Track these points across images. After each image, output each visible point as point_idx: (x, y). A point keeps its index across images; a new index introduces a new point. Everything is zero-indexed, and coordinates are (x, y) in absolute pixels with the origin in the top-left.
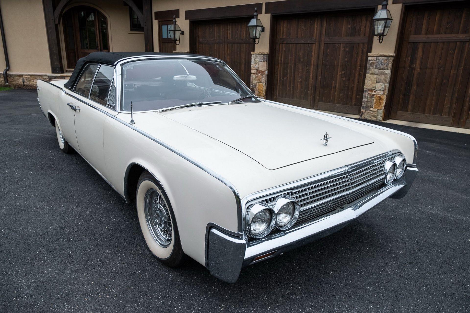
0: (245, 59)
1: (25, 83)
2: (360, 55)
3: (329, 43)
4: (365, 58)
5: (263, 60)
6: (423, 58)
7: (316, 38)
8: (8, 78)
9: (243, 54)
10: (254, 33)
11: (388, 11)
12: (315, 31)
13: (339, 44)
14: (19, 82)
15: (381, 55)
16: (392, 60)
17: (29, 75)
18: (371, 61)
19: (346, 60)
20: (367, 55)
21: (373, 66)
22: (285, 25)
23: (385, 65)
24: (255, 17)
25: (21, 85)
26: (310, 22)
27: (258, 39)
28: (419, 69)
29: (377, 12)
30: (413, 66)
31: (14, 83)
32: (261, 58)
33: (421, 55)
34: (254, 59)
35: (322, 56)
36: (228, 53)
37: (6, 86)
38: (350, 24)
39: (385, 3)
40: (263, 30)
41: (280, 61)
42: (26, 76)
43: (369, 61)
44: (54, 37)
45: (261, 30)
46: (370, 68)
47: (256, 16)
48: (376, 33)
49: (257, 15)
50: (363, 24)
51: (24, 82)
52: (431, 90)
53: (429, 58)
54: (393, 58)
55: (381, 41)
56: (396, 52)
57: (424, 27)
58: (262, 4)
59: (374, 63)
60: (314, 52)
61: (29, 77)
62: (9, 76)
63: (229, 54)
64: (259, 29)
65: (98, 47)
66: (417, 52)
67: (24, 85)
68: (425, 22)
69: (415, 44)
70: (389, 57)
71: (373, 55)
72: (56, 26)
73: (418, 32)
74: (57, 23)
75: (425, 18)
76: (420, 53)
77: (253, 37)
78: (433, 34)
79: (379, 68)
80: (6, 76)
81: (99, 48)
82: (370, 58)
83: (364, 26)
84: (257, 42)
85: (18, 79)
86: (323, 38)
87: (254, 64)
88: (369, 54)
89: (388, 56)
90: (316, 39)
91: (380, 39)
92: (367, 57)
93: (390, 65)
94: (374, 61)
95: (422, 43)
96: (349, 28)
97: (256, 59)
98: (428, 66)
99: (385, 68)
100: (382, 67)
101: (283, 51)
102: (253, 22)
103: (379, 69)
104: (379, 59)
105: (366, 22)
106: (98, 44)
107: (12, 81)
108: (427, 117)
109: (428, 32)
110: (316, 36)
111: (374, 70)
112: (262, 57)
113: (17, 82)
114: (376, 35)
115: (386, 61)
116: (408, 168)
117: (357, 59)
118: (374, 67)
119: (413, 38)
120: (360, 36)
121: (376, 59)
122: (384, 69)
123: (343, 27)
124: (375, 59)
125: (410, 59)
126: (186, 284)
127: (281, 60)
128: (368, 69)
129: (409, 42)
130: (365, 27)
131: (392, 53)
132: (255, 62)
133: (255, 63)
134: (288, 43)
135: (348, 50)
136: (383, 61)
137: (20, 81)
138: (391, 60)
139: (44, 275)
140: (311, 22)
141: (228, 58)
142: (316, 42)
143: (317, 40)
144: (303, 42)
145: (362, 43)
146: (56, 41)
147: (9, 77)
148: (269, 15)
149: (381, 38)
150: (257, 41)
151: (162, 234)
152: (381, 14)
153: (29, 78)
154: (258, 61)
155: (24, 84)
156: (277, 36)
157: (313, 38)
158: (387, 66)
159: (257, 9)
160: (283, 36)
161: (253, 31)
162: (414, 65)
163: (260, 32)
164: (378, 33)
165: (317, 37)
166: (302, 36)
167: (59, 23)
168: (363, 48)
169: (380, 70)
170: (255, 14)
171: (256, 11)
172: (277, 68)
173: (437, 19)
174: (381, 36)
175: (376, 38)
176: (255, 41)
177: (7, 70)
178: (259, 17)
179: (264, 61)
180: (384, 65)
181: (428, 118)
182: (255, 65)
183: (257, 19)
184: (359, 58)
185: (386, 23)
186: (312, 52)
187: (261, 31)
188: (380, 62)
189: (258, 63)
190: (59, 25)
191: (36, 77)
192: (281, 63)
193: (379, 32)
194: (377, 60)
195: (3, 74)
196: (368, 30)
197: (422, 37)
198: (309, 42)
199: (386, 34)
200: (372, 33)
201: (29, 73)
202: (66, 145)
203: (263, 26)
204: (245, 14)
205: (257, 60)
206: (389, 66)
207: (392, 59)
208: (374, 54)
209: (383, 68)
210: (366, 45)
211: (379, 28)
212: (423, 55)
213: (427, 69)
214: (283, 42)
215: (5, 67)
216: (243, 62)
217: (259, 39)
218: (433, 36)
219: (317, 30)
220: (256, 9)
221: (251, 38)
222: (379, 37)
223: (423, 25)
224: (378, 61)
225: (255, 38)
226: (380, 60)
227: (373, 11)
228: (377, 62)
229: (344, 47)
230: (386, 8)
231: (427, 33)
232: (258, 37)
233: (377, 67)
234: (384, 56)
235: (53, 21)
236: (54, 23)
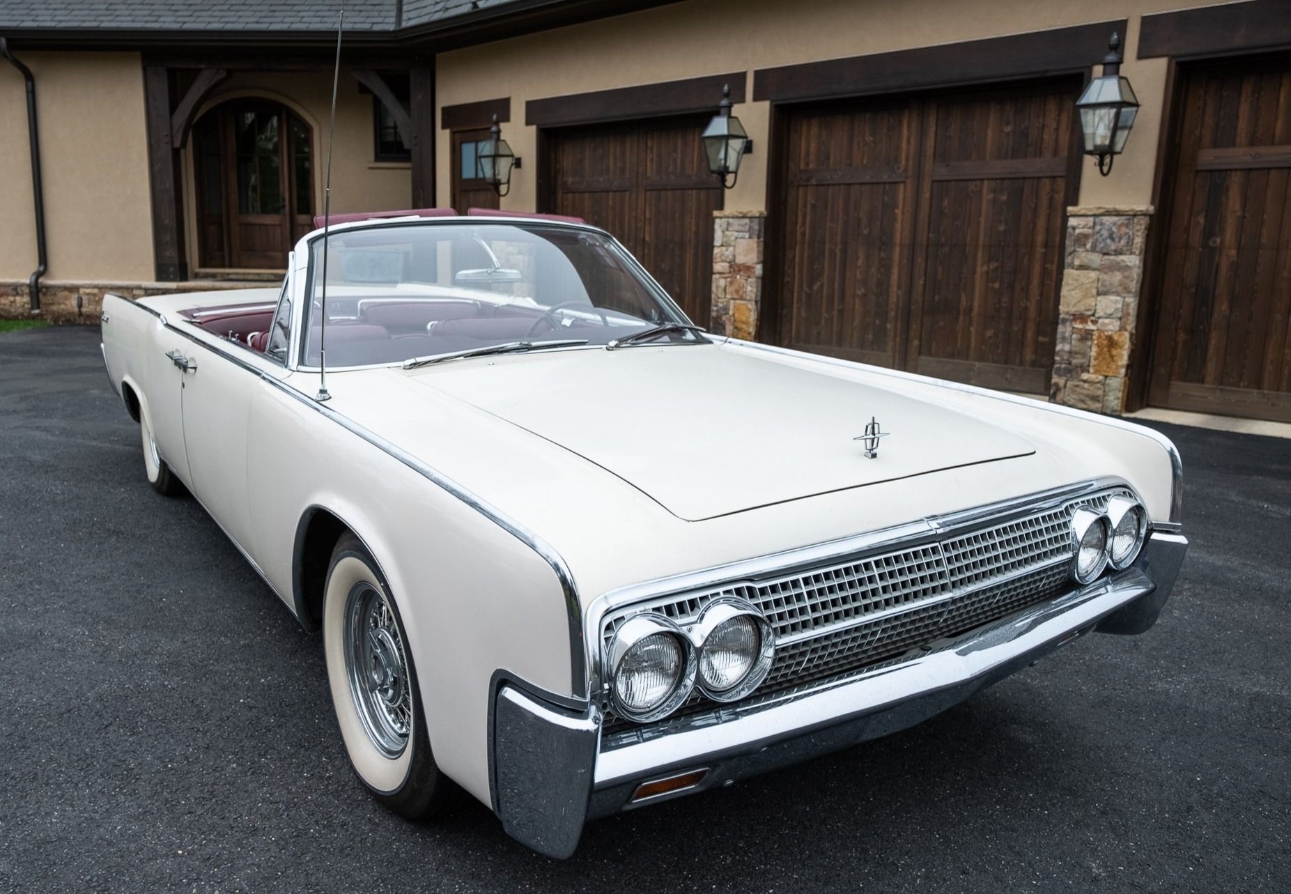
0: (697, 233)
1: (84, 310)
2: (1043, 212)
3: (948, 181)
4: (1059, 221)
5: (747, 235)
6: (1244, 217)
7: (907, 165)
8: (41, 295)
9: (691, 218)
10: (722, 155)
11: (1123, 82)
12: (904, 145)
13: (978, 183)
14: (69, 307)
15: (1107, 211)
16: (1143, 227)
17: (95, 287)
18: (1077, 231)
19: (1002, 228)
20: (1065, 211)
21: (1085, 245)
22: (814, 130)
23: (1123, 242)
24: (723, 111)
25: (73, 313)
26: (889, 121)
27: (732, 172)
28: (1233, 252)
29: (1089, 81)
30: (1215, 242)
31: (55, 308)
32: (743, 229)
33: (1238, 207)
34: (723, 232)
35: (927, 220)
36: (648, 216)
37: (34, 317)
38: (1008, 124)
39: (1111, 57)
40: (748, 148)
41: (799, 237)
42: (88, 291)
43: (1070, 230)
44: (169, 183)
45: (741, 149)
46: (1074, 251)
47: (726, 109)
48: (1089, 147)
49: (729, 107)
50: (1050, 119)
51: (80, 305)
52: (1278, 317)
53: (1265, 216)
54: (1147, 219)
55: (1105, 169)
56: (1157, 201)
57: (1242, 125)
58: (743, 76)
59: (1086, 236)
60: (900, 207)
61: (96, 291)
62: (44, 290)
63: (650, 219)
64: (736, 145)
65: (284, 207)
66: (1224, 199)
67: (81, 314)
68: (1244, 109)
69: (1218, 177)
70: (1135, 215)
71: (1083, 212)
72: (176, 153)
73: (1224, 138)
74: (177, 144)
75: (1243, 99)
76: (1234, 202)
77: (719, 167)
78: (1273, 144)
79: (1105, 251)
80: (37, 291)
81: (287, 209)
82: (1072, 222)
83: (1054, 126)
84: (729, 183)
85: (66, 298)
86: (928, 165)
87: (722, 246)
88: (1070, 209)
89: (1131, 213)
90: (906, 170)
91: (1101, 164)
92: (1065, 218)
93: (1139, 241)
94: (1086, 231)
95: (1239, 173)
96: (1008, 134)
97: (727, 230)
98: (1264, 240)
99: (1124, 249)
100: (1113, 247)
101: (809, 207)
102: (718, 126)
103: (1105, 254)
104: (1102, 224)
105: (1059, 115)
106: (284, 200)
107: (50, 304)
108: (1269, 399)
109: (1257, 138)
110: (907, 161)
111: (1089, 256)
112: (746, 224)
113: (63, 306)
114: (1091, 153)
115: (1124, 230)
116: (1156, 536)
117: (1035, 224)
118: (1089, 246)
119: (1209, 157)
120: (1040, 156)
121: (1095, 224)
122: (1121, 254)
123: (990, 133)
124: (1091, 224)
125: (1202, 221)
126: (448, 871)
127: (804, 234)
128: (1070, 254)
129: (1197, 171)
130: (1057, 130)
131: (1143, 203)
132: (725, 240)
133: (726, 242)
134: (825, 183)
135: (1004, 198)
136: (1114, 229)
137: (72, 303)
138: (1141, 225)
139: (51, 823)
140: (892, 120)
141: (647, 229)
142: (907, 177)
143: (910, 174)
144: (867, 178)
145: (1047, 177)
146: (172, 193)
147: (45, 294)
148: (765, 106)
149: (1107, 160)
150: (730, 179)
151: (390, 720)
152: (1103, 89)
153: (94, 295)
154: (733, 238)
155: (80, 311)
156: (791, 165)
157: (899, 168)
158: (1128, 243)
159: (729, 90)
160: (807, 164)
161: (718, 152)
162: (1218, 240)
163: (739, 153)
164: (1096, 147)
165: (911, 163)
166: (865, 161)
167: (184, 145)
168: (1053, 191)
169: (1106, 257)
170: (724, 102)
171: (727, 95)
172: (791, 256)
173: (1282, 99)
174: (1105, 153)
175: (1090, 162)
176: (723, 180)
177: (39, 274)
178: (737, 110)
179: (750, 237)
180: (1120, 241)
181: (1273, 404)
182: (724, 248)
183: (730, 117)
184: (1041, 223)
185: (1117, 116)
186: (896, 206)
187: (742, 152)
188: (1105, 233)
189: (733, 244)
190: (182, 151)
192: (803, 243)
193: (1098, 142)
194: (1098, 228)
195: (29, 286)
196: (1064, 138)
197: (1240, 155)
198: (885, 178)
199: (1122, 149)
200: (1078, 147)
201: (96, 282)
202: (164, 471)
203: (746, 137)
204: (694, 104)
205: (732, 235)
206: (1135, 241)
207: (1144, 222)
208: (1085, 209)
209: (1115, 251)
210: (1061, 184)
211: (1097, 128)
212: (1244, 207)
213: (1261, 251)
214: (808, 180)
215: (34, 266)
216: (690, 241)
217: (736, 173)
218: (1272, 150)
219: (909, 142)
220: (726, 88)
221: (713, 172)
222: (1098, 157)
223: (1237, 117)
224: (1101, 230)
225: (723, 172)
226: (1106, 227)
227: (1079, 82)
228: (1098, 233)
229: (994, 191)
230: (1117, 72)
231: (1252, 143)
232: (732, 167)
233: (1096, 246)
234: (1118, 213)
235: (168, 139)
236: (169, 145)
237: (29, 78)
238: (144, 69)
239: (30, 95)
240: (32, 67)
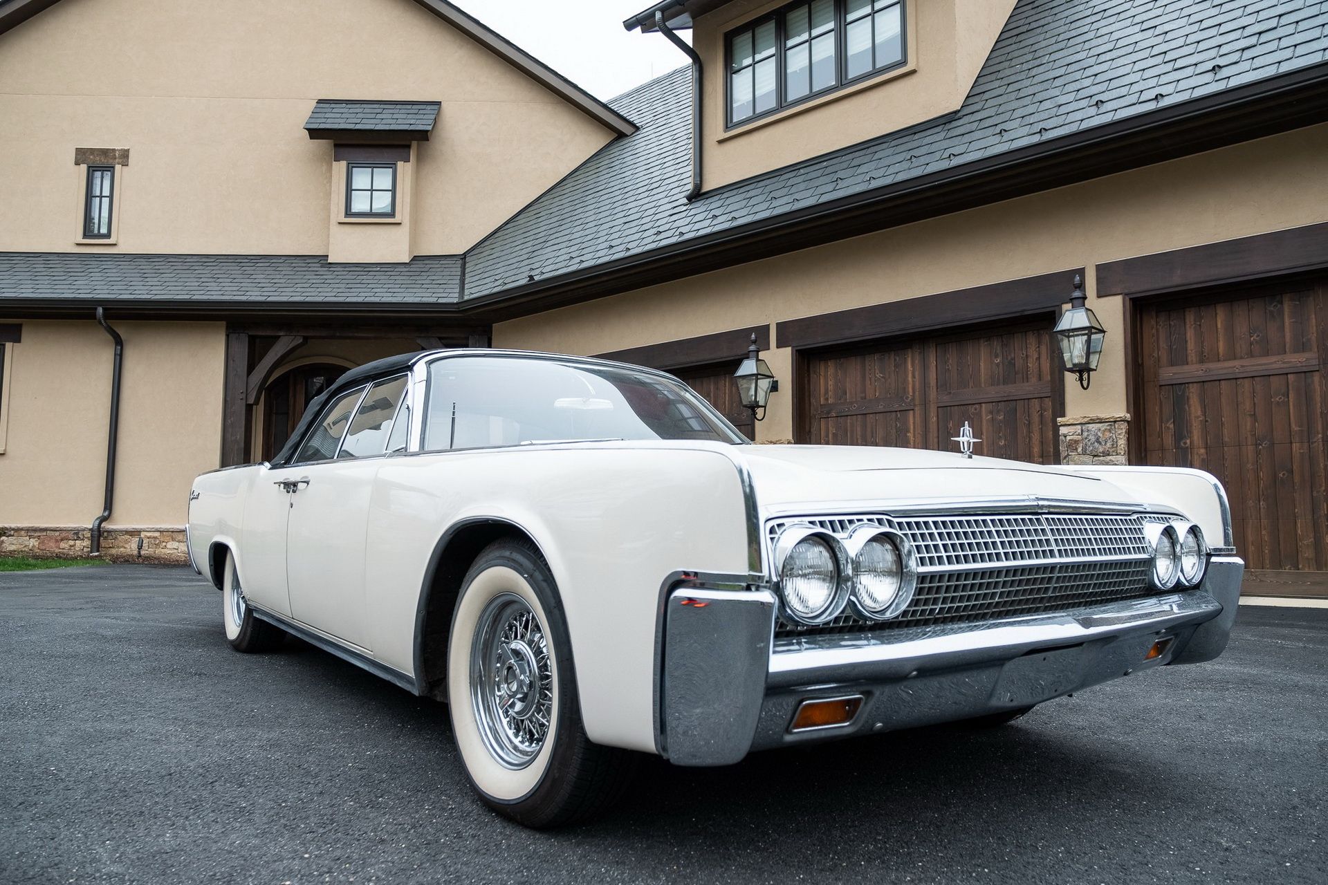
1: (143, 552)
2: (1036, 427)
3: (951, 406)
4: (1050, 434)
6: (1206, 421)
7: (913, 396)
8: (102, 539)
10: (752, 392)
11: (1089, 312)
12: (910, 379)
13: (977, 406)
14: (129, 550)
15: (1091, 420)
16: (1124, 431)
17: (157, 531)
18: (1068, 438)
19: (1002, 443)
20: (1054, 422)
21: (1076, 449)
22: (831, 371)
23: (1109, 445)
24: (751, 354)
25: (132, 556)
26: (895, 360)
27: (762, 407)
28: (1202, 451)
29: (1061, 315)
30: (1185, 443)
31: (114, 551)
33: (1199, 413)
35: (936, 440)
37: (93, 558)
38: (996, 356)
39: (1077, 294)
40: (774, 387)
42: (149, 534)
43: (1062, 438)
44: (240, 435)
45: (768, 388)
46: (1068, 455)
47: (755, 353)
48: (1069, 365)
49: (758, 352)
50: (1031, 351)
51: (140, 547)
52: (1251, 503)
53: (1223, 419)
54: (1126, 424)
55: (1085, 383)
56: (1132, 410)
57: (1191, 345)
58: (767, 327)
59: (1076, 442)
60: (912, 431)
61: (157, 534)
62: (105, 534)
64: (764, 384)
66: (1186, 406)
67: (140, 556)
68: (1190, 334)
69: (1178, 389)
70: (1115, 422)
71: (1071, 422)
72: (249, 408)
73: (1178, 358)
74: (251, 401)
75: (1188, 326)
76: (1195, 409)
77: (750, 402)
78: (1219, 361)
79: (1094, 453)
80: (98, 535)
82: (1063, 430)
83: (1036, 356)
84: (759, 416)
85: (127, 542)
86: (933, 394)
88: (1059, 419)
89: (1112, 420)
90: (913, 399)
91: (1081, 379)
92: (1056, 428)
93: (1122, 442)
94: (1075, 437)
95: (1195, 384)
96: (998, 365)
98: (1226, 439)
99: (1111, 450)
100: (1101, 450)
101: (830, 436)
102: (748, 367)
103: (1095, 456)
104: (1088, 431)
105: (1039, 347)
107: (110, 547)
108: (1256, 576)
109: (1205, 356)
110: (914, 392)
111: (1081, 459)
113: (122, 549)
114: (1071, 370)
115: (1108, 434)
117: (1030, 438)
118: (1080, 450)
119: (1168, 374)
120: (1027, 382)
121: (1082, 431)
122: (1109, 455)
123: (982, 364)
124: (1080, 431)
125: (1172, 426)
128: (1065, 458)
129: (1161, 386)
130: (1039, 359)
131: (1119, 409)
134: (843, 414)
135: (1001, 417)
136: (1099, 434)
137: (131, 547)
138: (1122, 429)
140: (897, 359)
142: (915, 405)
143: (917, 402)
144: (881, 408)
145: (1036, 398)
146: (242, 445)
147: (106, 538)
148: (787, 352)
149: (1085, 376)
150: (760, 412)
152: (1072, 318)
153: (156, 538)
155: (139, 553)
156: (813, 400)
157: (907, 398)
158: (1113, 445)
159: (756, 337)
160: (827, 399)
161: (749, 389)
162: (1188, 441)
163: (766, 393)
164: (1075, 365)
165: (917, 393)
166: (877, 394)
167: (257, 402)
168: (1042, 409)
169: (1097, 458)
170: (752, 348)
171: (754, 342)
173: (1219, 326)
174: (1083, 370)
175: (1071, 379)
176: (754, 414)
177: (103, 519)
178: (762, 355)
180: (1105, 444)
181: (1261, 581)
183: (758, 360)
184: (1036, 437)
185: (1088, 342)
186: (908, 431)
187: (769, 391)
188: (1093, 438)
190: (254, 407)
191: (175, 535)
193: (1076, 361)
194: (1085, 434)
195: (91, 530)
196: (1046, 365)
197: (1192, 370)
198: (896, 407)
199: (1097, 366)
200: (1059, 367)
201: (158, 527)
203: (773, 377)
204: (724, 354)
206: (1119, 444)
207: (1124, 426)
208: (1073, 419)
209: (1103, 452)
210: (1048, 403)
211: (1075, 350)
212: (1204, 414)
213: (1226, 449)
214: (828, 413)
215: (99, 511)
217: (765, 407)
218: (1219, 365)
219: (914, 377)
220: (753, 336)
221: (745, 406)
222: (1078, 374)
223: (1186, 342)
224: (1088, 435)
225: (754, 407)
226: (1093, 433)
227: (1051, 317)
228: (1086, 438)
229: (991, 412)
230: (1084, 306)
231: (1202, 361)
232: (761, 403)
233: (1086, 450)
234: (1101, 421)
235: (244, 396)
236: (244, 401)
237: (119, 342)
238: (227, 336)
239: (118, 357)
240: (122, 332)
